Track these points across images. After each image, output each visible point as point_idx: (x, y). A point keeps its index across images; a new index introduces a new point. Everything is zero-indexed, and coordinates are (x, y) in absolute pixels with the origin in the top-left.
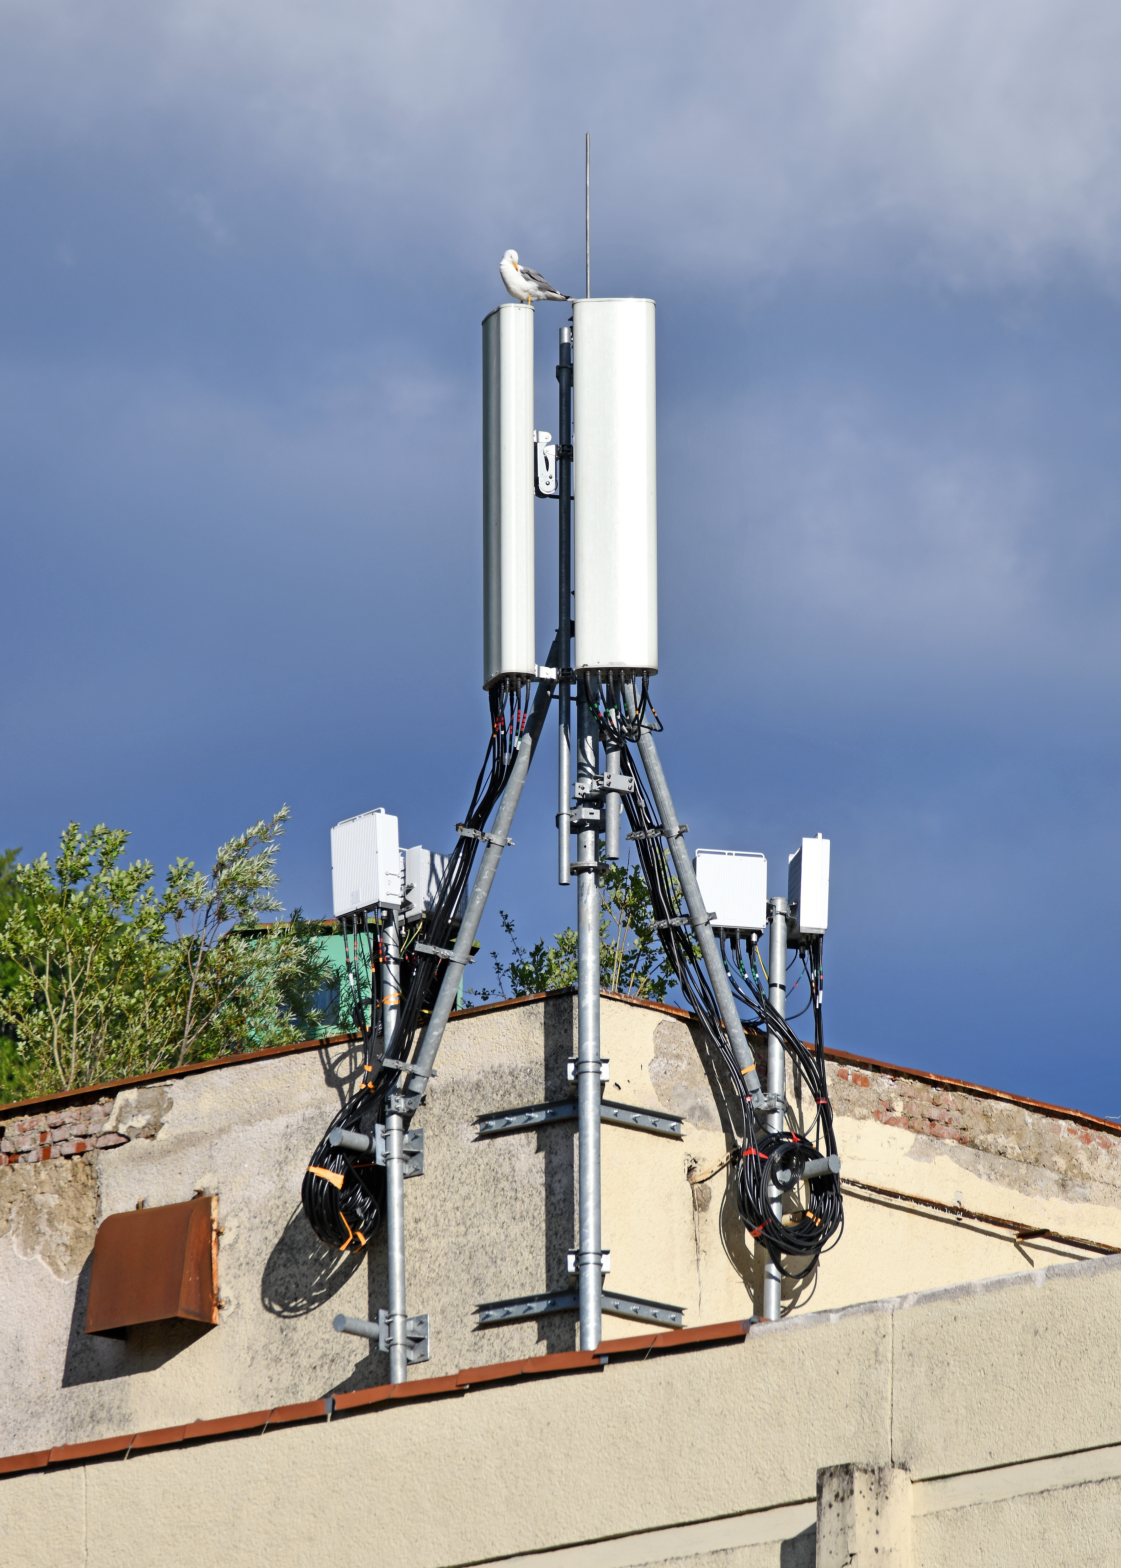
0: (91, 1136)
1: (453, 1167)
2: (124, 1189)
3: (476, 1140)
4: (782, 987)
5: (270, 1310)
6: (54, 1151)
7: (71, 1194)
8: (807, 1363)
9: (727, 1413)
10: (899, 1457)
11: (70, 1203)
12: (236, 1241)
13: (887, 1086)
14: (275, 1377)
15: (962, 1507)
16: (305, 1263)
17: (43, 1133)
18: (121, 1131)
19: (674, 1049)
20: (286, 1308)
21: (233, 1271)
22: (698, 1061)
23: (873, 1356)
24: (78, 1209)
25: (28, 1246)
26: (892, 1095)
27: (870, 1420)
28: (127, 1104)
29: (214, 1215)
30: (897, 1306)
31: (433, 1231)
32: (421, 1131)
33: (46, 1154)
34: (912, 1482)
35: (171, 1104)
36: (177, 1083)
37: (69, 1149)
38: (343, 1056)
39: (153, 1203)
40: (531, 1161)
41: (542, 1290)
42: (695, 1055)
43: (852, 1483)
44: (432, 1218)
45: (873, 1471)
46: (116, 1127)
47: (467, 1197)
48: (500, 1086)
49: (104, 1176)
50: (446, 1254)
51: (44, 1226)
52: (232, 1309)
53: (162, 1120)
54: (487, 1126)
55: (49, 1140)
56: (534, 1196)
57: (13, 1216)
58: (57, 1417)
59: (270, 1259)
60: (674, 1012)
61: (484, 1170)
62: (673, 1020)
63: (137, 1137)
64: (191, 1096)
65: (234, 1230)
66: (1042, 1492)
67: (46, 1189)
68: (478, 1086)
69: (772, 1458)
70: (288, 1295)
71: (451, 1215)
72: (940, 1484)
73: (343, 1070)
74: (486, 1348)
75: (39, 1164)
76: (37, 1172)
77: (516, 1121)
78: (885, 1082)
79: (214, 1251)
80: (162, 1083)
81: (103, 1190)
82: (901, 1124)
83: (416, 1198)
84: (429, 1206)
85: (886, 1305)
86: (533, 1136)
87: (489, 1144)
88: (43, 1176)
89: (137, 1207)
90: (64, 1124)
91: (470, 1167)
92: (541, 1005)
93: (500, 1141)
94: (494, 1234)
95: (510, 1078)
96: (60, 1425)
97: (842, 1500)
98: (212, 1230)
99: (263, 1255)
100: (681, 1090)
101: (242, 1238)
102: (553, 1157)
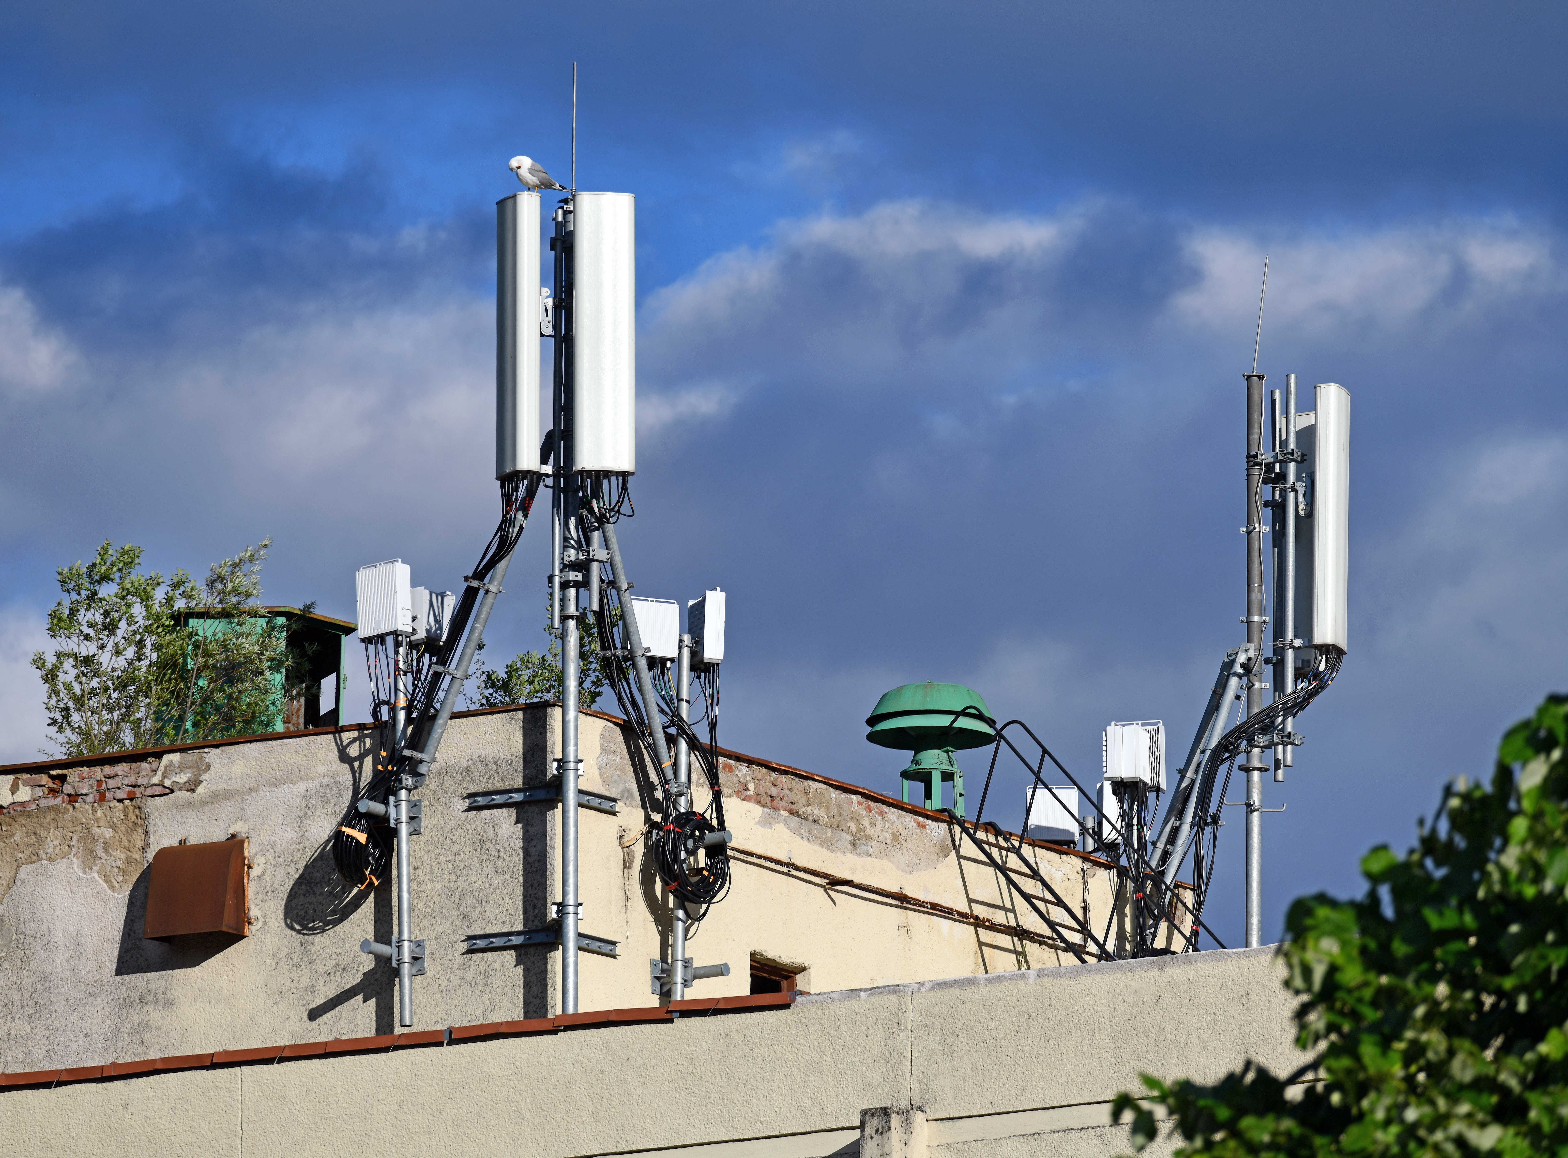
0: (139, 786)
1: (446, 830)
2: (168, 828)
3: (465, 811)
4: (688, 701)
5: (292, 928)
6: (109, 795)
7: (123, 829)
8: (842, 1027)
9: (776, 1060)
10: (917, 1101)
11: (122, 836)
12: (263, 873)
13: (744, 772)
14: (296, 979)
15: (968, 1142)
16: (321, 894)
17: (99, 782)
18: (166, 785)
19: (611, 747)
20: (305, 927)
21: (260, 896)
22: (627, 755)
23: (896, 1025)
24: (129, 841)
25: (87, 866)
26: (748, 779)
27: (893, 1073)
28: (171, 764)
29: (246, 854)
30: (915, 989)
31: (429, 877)
32: (420, 801)
33: (102, 798)
34: (927, 1121)
35: (208, 767)
36: (214, 752)
37: (121, 795)
38: (354, 740)
39: (193, 841)
40: (511, 829)
41: (519, 927)
42: (625, 751)
43: (890, 1122)
44: (428, 867)
45: (903, 1113)
46: (162, 781)
47: (458, 854)
48: (486, 772)
49: (152, 818)
50: (439, 895)
51: (100, 852)
52: (260, 925)
53: (201, 779)
54: (475, 801)
55: (104, 786)
56: (514, 856)
57: (74, 842)
58: (111, 998)
59: (291, 889)
60: (614, 720)
61: (472, 834)
62: (611, 725)
63: (180, 790)
64: (226, 762)
65: (262, 865)
66: (1034, 1134)
67: (102, 824)
68: (467, 770)
69: (812, 1095)
70: (307, 917)
71: (444, 866)
72: (950, 1123)
73: (354, 751)
74: (472, 968)
75: (96, 805)
76: (94, 811)
77: (499, 799)
78: (743, 767)
79: (246, 881)
80: (201, 751)
81: (151, 828)
82: (753, 800)
83: (415, 851)
84: (426, 858)
85: (906, 988)
86: (513, 811)
87: (476, 815)
88: (99, 814)
89: (180, 842)
90: (117, 775)
91: (460, 831)
92: (520, 713)
93: (485, 813)
94: (480, 882)
95: (494, 767)
96: (113, 1003)
97: (882, 1134)
98: (244, 864)
99: (286, 886)
100: (615, 778)
101: (268, 872)
102: (530, 828)
